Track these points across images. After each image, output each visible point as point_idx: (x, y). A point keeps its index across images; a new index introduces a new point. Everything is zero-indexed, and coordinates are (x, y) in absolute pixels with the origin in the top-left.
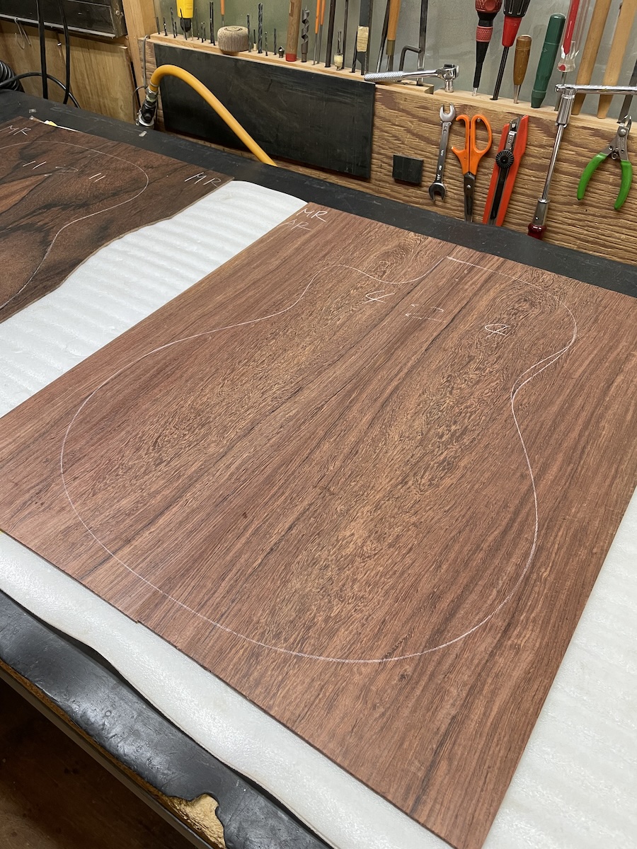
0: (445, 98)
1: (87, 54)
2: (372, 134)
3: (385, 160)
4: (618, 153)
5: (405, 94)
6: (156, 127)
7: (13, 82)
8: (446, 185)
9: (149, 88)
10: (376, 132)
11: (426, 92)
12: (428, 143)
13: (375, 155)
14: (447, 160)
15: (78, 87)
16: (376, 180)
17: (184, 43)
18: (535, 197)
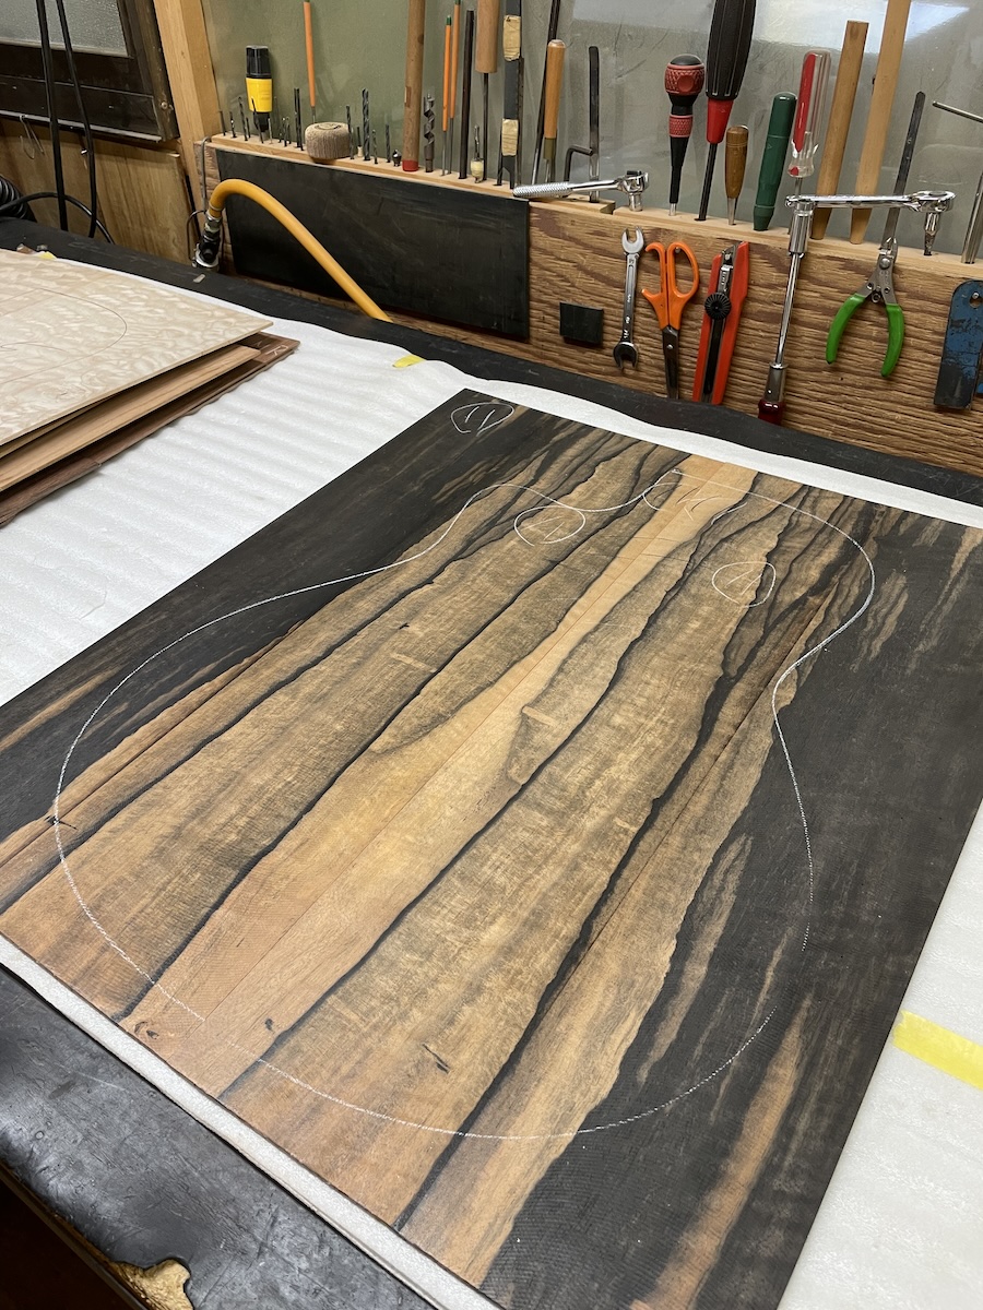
0: (629, 219)
1: (124, 165)
2: (528, 273)
3: (549, 310)
4: (880, 293)
5: (571, 215)
6: (223, 269)
7: (18, 206)
8: (638, 345)
9: (208, 212)
10: (535, 271)
11: (603, 211)
12: (609, 285)
13: (533, 304)
14: (638, 309)
15: (112, 213)
16: (537, 339)
17: (259, 148)
18: (766, 361)
